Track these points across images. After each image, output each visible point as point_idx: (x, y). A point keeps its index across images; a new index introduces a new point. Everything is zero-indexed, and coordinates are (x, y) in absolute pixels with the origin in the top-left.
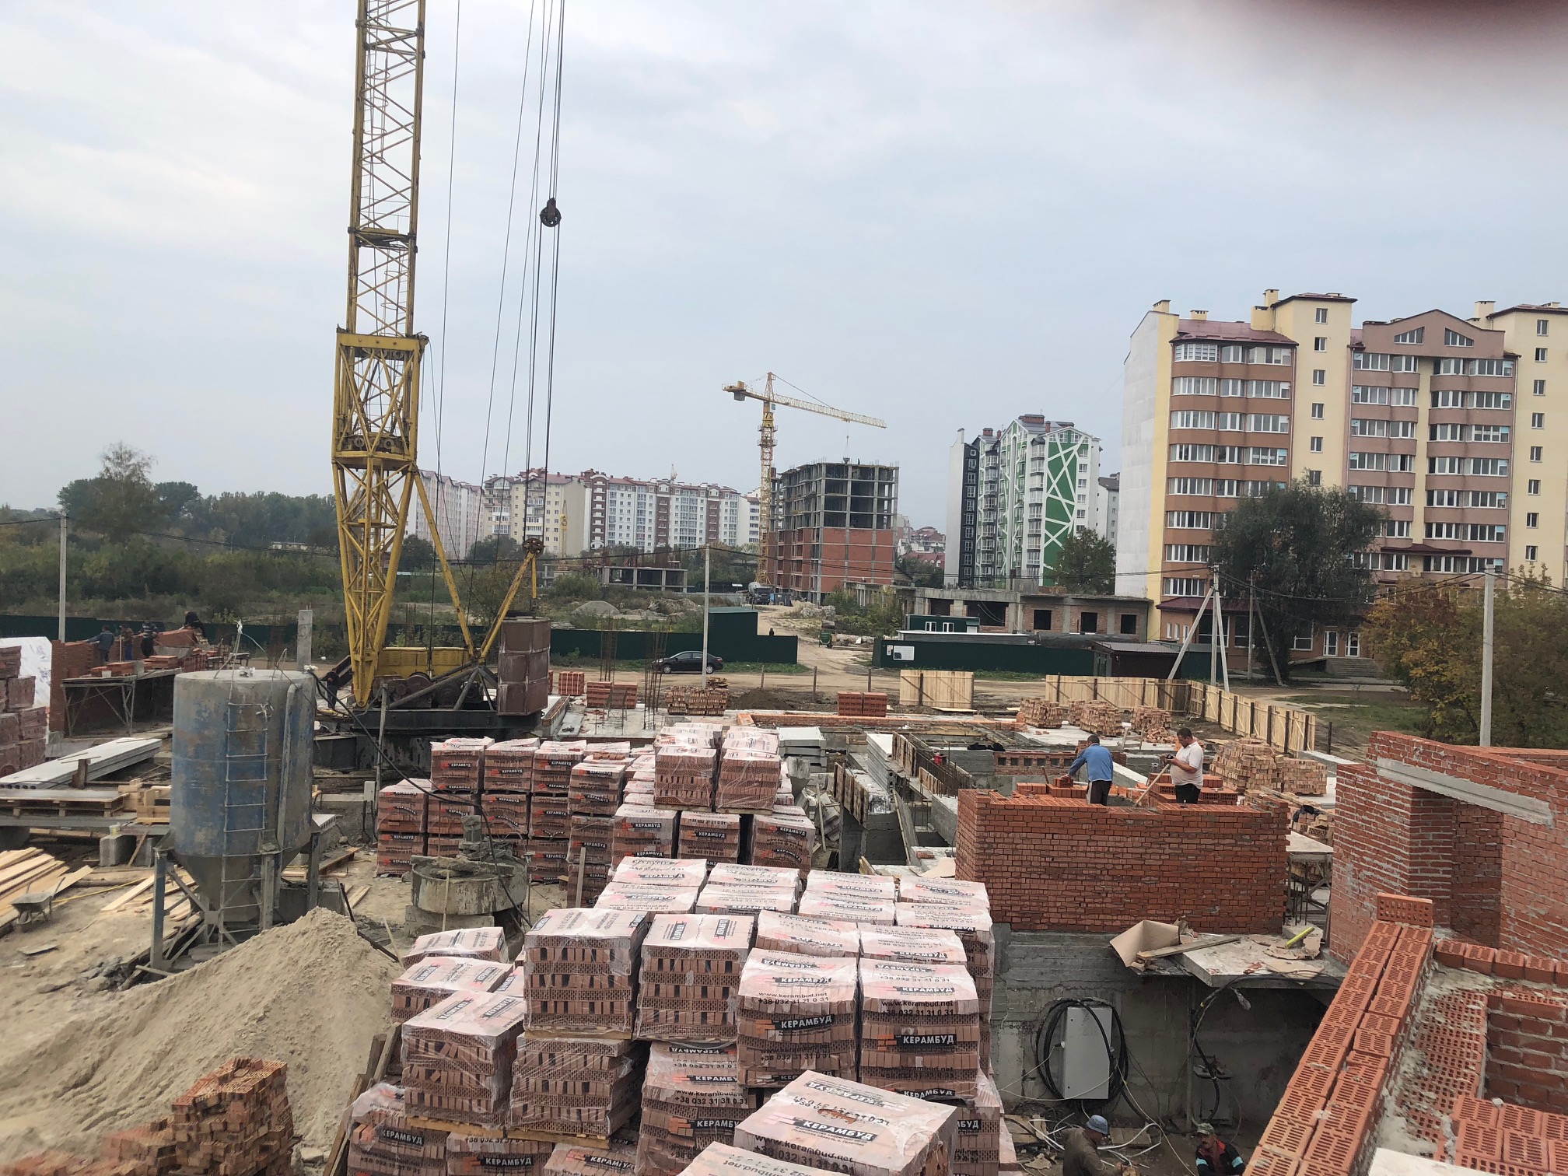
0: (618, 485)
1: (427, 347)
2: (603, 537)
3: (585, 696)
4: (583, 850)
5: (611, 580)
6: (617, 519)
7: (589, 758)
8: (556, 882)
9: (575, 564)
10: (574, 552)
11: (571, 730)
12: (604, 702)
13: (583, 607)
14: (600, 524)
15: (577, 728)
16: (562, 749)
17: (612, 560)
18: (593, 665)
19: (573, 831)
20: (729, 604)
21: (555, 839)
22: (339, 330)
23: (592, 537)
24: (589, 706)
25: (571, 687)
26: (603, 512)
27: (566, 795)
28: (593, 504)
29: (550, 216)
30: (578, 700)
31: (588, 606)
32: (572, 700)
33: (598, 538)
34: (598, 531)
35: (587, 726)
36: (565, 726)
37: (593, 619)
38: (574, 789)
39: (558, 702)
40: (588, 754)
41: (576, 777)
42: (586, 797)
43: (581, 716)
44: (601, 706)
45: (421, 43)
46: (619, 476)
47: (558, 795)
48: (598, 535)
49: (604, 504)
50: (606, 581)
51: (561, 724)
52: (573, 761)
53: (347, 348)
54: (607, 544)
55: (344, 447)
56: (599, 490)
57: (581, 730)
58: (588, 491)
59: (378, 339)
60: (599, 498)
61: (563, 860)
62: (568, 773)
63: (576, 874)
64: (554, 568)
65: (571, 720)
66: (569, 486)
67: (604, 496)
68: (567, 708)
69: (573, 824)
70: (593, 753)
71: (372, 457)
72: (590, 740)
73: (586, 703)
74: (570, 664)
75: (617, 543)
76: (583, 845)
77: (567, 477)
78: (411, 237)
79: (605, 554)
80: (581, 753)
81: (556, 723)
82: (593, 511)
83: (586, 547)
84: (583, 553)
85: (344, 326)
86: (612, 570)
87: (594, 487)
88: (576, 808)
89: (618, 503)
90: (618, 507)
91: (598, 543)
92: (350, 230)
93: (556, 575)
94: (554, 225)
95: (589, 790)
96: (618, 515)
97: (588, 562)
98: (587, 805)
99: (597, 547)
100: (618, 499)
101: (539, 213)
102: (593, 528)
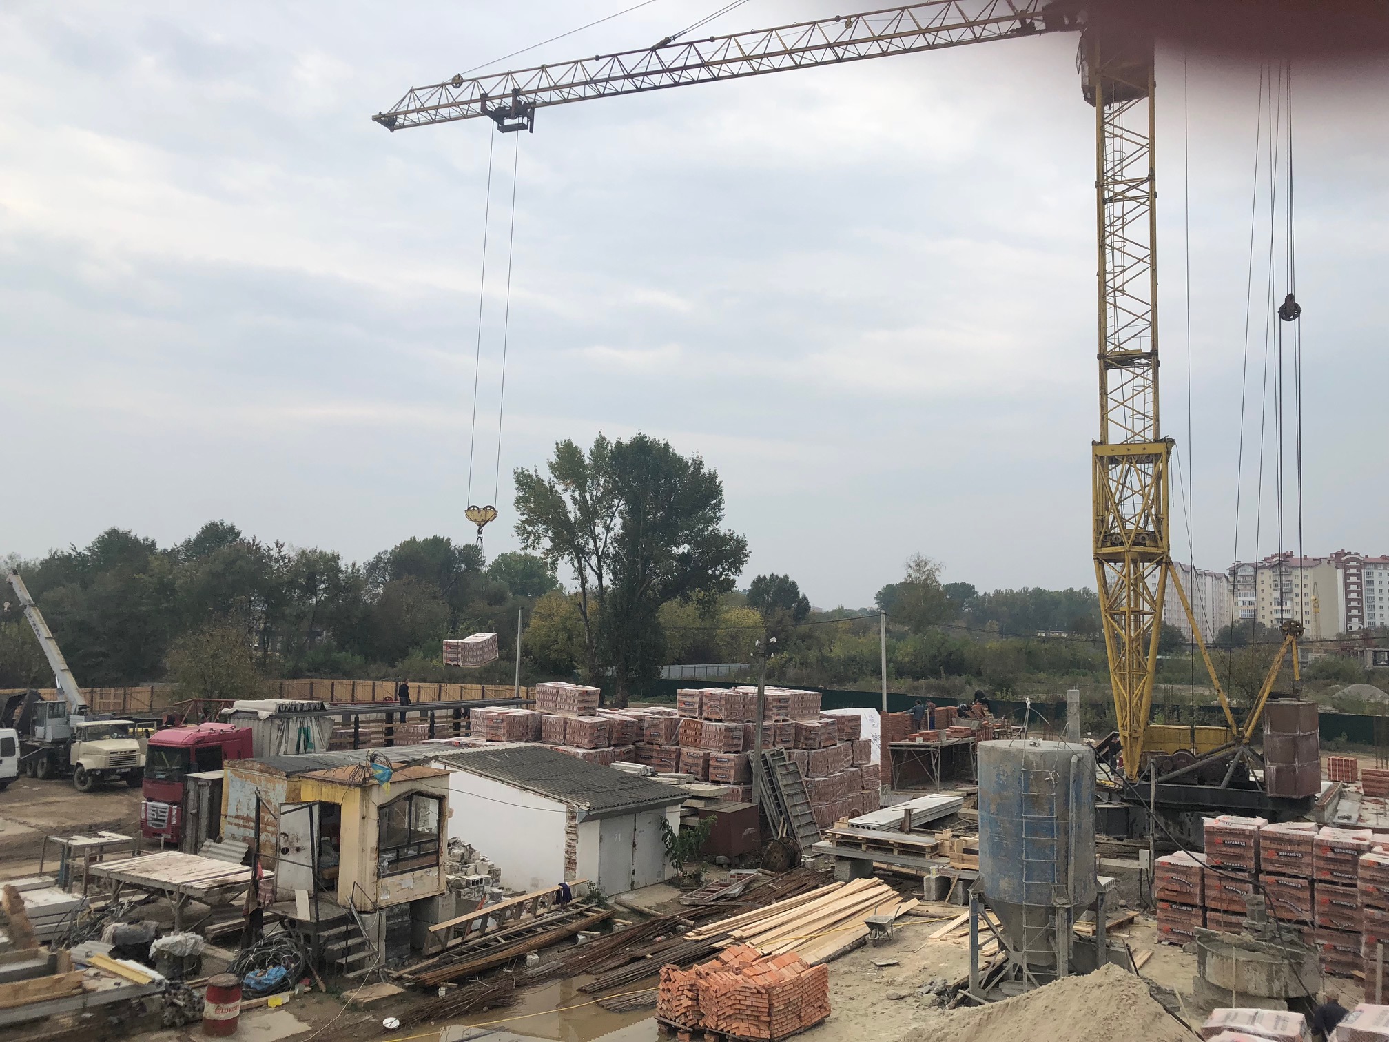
0: (1375, 564)
1: (1173, 449)
2: (1361, 618)
3: (1360, 784)
4: (1380, 946)
5: (1375, 663)
6: (1377, 599)
7: (1378, 849)
8: (1351, 977)
9: (1331, 647)
10: (1328, 633)
11: (1348, 818)
12: (1384, 791)
13: (1346, 690)
14: (1356, 604)
15: (1355, 816)
16: (1347, 837)
17: (1375, 642)
18: (1364, 752)
19: (1365, 925)
21: (1345, 931)
22: (1094, 443)
23: (1349, 618)
24: (1366, 794)
25: (1344, 774)
26: (1360, 593)
27: (1355, 886)
28: (1347, 585)
29: (1290, 310)
30: (1352, 788)
31: (1350, 690)
32: (1345, 787)
33: (1355, 620)
34: (1355, 612)
35: (1365, 815)
36: (1340, 814)
37: (1360, 704)
38: (1364, 880)
39: (1330, 788)
40: (1375, 844)
41: (1364, 867)
42: (1379, 890)
43: (1358, 805)
44: (1381, 795)
45: (1153, 187)
46: (1375, 554)
47: (1344, 885)
48: (1355, 616)
49: (1360, 585)
50: (1369, 664)
51: (1336, 810)
52: (1360, 850)
53: (1102, 457)
54: (1366, 626)
55: (1104, 544)
56: (1353, 571)
57: (1360, 819)
58: (1340, 573)
59: (1129, 447)
60: (1353, 579)
61: (1357, 955)
62: (1354, 862)
63: (1373, 971)
64: (1308, 651)
65: (1346, 807)
66: (1318, 568)
67: (1359, 576)
68: (1341, 795)
69: (1367, 918)
70: (1382, 844)
71: (1129, 551)
72: (1375, 831)
73: (1362, 791)
74: (1338, 749)
75: (1378, 624)
76: (1379, 941)
77: (1315, 560)
78: (1154, 353)
79: (1366, 636)
80: (1367, 843)
81: (1329, 810)
82: (1347, 592)
83: (1342, 629)
84: (1339, 635)
85: (1098, 439)
86: (1375, 652)
87: (1346, 568)
88: (1368, 901)
89: (1376, 583)
90: (1376, 587)
91: (1355, 625)
92: (1099, 357)
93: (1311, 658)
94: (1294, 319)
95: (1381, 882)
96: (1377, 595)
97: (1345, 644)
98: (1379, 899)
99: (1355, 629)
100: (1376, 578)
101: (1277, 309)
102: (1348, 609)
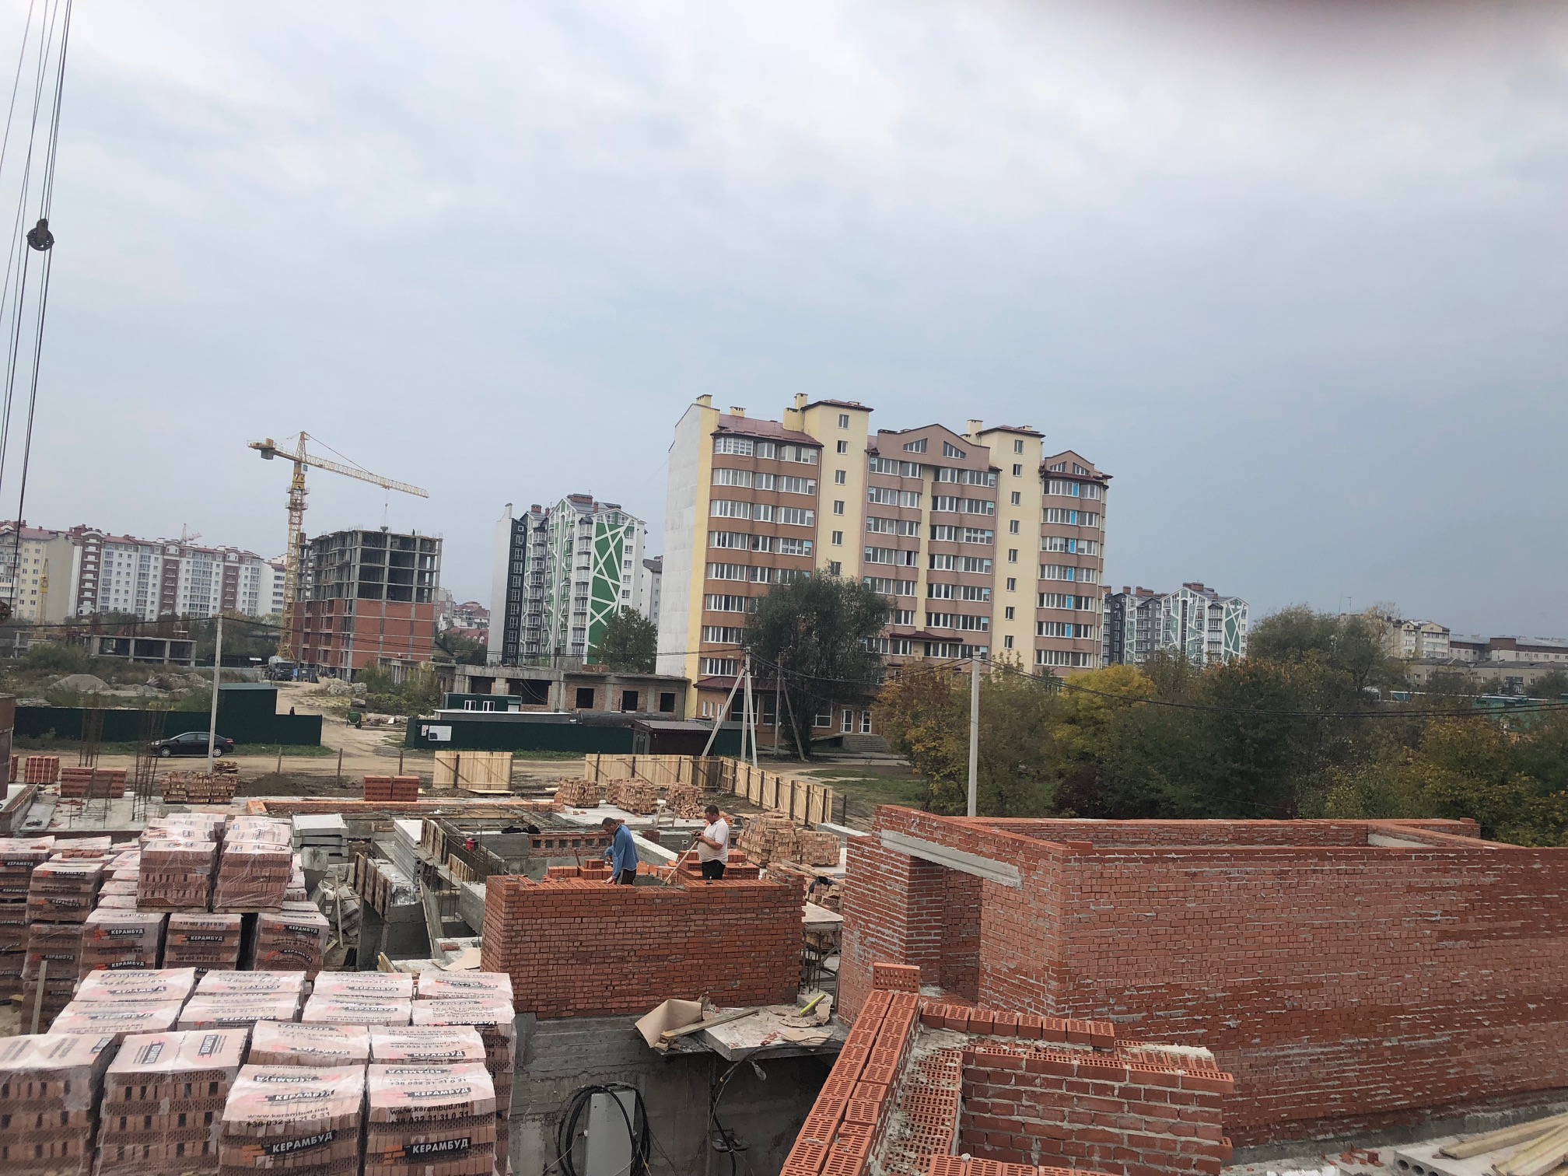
0: (117, 543)
2: (94, 601)
3: (58, 784)
4: (44, 963)
5: (102, 651)
6: (113, 582)
7: (57, 857)
8: (8, 1003)
9: (56, 632)
10: (56, 617)
11: (38, 824)
12: (83, 791)
13: (62, 681)
14: (91, 585)
15: (46, 821)
16: (23, 847)
17: (103, 628)
18: (71, 749)
19: (31, 942)
20: (245, 680)
21: (7, 953)
23: (80, 601)
24: (64, 795)
25: (41, 774)
26: (96, 574)
27: (24, 900)
28: (84, 564)
29: (40, 238)
30: (50, 789)
31: (68, 681)
32: (40, 789)
33: (87, 603)
34: (88, 594)
35: (58, 817)
36: (29, 820)
37: (74, 695)
38: (34, 893)
39: (23, 792)
40: (56, 851)
41: (37, 879)
42: (51, 902)
43: (52, 808)
44: (79, 795)
46: (118, 533)
47: (14, 901)
48: (88, 599)
49: (97, 565)
50: (95, 652)
51: (26, 816)
52: (37, 860)
54: (98, 610)
56: (92, 549)
57: (52, 823)
58: (78, 550)
60: (91, 558)
61: (18, 977)
62: (28, 874)
63: (34, 991)
64: (29, 636)
65: (39, 812)
66: (53, 543)
67: (98, 556)
68: (35, 799)
69: (32, 934)
70: (62, 851)
72: (60, 836)
73: (59, 793)
74: (44, 747)
75: (111, 609)
76: (44, 958)
77: (51, 533)
79: (96, 620)
80: (46, 851)
81: (18, 817)
82: (83, 572)
83: (71, 612)
84: (68, 619)
86: (103, 639)
87: (85, 545)
88: (37, 915)
89: (115, 564)
90: (115, 569)
91: (87, 608)
93: (30, 643)
94: (44, 249)
95: (54, 893)
96: (114, 578)
97: (72, 631)
98: (51, 911)
99: (86, 612)
100: (116, 559)
102: (81, 591)
